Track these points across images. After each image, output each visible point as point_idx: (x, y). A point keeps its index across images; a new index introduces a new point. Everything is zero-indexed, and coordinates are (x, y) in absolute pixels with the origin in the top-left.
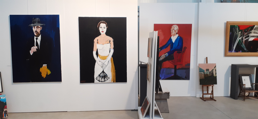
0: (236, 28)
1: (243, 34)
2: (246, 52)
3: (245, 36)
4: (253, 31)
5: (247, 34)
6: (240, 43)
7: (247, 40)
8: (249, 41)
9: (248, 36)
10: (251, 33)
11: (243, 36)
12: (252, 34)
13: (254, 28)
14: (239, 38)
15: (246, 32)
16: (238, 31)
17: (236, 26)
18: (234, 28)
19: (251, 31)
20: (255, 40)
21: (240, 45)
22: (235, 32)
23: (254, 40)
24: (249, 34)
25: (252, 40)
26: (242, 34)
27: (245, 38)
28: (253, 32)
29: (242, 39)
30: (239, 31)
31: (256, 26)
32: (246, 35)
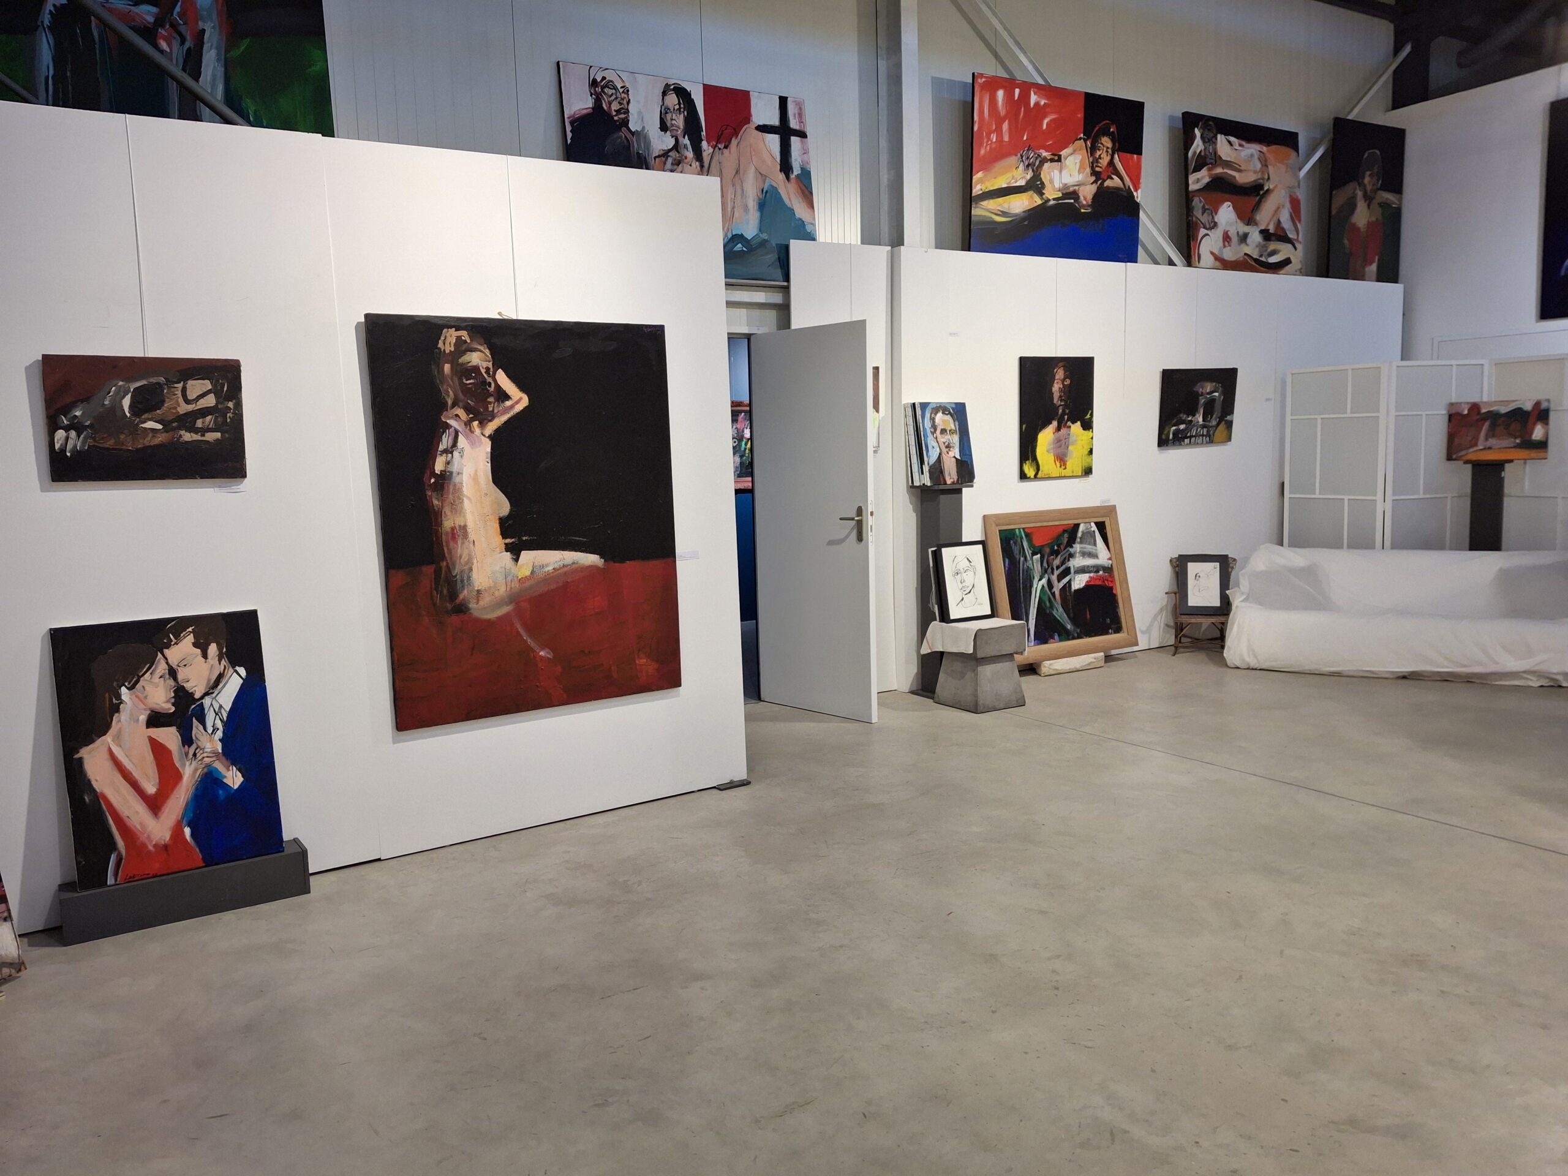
0: (1019, 540)
1: (1048, 566)
2: (1074, 638)
3: (1056, 573)
4: (1077, 547)
5: (1063, 563)
6: (1048, 604)
7: (1064, 586)
8: (1075, 591)
9: (1067, 572)
10: (1071, 556)
11: (1049, 570)
12: (1077, 562)
13: (1079, 534)
14: (1041, 583)
15: (1056, 553)
16: (1030, 552)
17: (1017, 531)
18: (1015, 543)
19: (1072, 547)
20: (1092, 583)
21: (1048, 612)
22: (1022, 559)
23: (1087, 587)
24: (1069, 560)
25: (1082, 585)
26: (1045, 565)
27: (1060, 579)
28: (1078, 550)
29: (1050, 584)
30: (1034, 554)
31: (1082, 528)
32: (1058, 568)
